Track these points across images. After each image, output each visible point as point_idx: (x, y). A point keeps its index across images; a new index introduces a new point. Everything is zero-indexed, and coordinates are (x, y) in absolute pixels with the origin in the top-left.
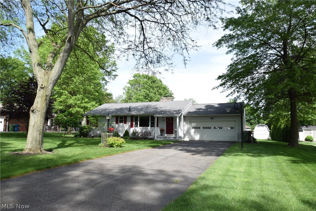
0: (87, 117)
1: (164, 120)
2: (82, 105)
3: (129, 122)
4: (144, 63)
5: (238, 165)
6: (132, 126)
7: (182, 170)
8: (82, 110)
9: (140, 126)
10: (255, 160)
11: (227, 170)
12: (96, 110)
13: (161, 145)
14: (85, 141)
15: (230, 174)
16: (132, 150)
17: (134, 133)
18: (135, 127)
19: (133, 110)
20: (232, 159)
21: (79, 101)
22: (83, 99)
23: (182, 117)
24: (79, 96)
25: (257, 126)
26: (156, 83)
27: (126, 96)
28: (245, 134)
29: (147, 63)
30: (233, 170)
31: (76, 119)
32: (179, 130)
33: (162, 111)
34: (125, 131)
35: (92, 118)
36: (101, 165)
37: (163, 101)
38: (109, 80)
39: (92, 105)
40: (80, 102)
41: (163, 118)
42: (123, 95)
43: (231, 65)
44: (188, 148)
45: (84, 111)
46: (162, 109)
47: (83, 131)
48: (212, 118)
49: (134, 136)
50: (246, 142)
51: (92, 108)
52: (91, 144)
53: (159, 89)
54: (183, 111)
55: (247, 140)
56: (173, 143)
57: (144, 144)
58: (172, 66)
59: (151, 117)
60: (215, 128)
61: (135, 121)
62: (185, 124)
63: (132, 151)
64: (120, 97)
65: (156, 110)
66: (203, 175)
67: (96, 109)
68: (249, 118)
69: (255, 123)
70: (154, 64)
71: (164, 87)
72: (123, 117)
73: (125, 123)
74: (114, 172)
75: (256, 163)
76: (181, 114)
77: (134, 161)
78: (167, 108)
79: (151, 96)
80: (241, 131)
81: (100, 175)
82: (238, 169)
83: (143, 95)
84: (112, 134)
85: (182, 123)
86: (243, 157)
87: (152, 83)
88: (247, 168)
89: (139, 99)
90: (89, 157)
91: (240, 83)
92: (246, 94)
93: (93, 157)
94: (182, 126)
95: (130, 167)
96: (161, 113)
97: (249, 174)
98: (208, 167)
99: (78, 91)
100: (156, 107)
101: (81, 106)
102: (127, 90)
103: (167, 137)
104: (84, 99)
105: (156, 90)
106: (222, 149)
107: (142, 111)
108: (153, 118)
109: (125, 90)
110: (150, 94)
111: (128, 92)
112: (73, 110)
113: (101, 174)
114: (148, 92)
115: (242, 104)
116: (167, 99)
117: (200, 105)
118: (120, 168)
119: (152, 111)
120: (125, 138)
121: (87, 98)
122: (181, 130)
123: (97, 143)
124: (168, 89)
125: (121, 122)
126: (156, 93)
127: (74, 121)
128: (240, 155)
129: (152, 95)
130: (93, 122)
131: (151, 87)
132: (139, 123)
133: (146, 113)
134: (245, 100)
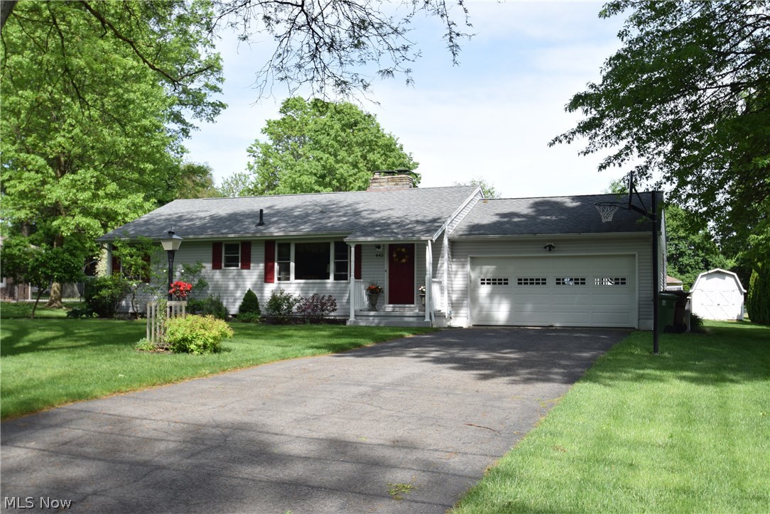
0: (113, 248)
1: (381, 255)
2: (97, 205)
3: (258, 262)
4: (306, 49)
5: (644, 417)
6: (268, 277)
7: (430, 441)
8: (96, 224)
9: (296, 278)
10: (704, 393)
11: (600, 438)
12: (146, 223)
13: (369, 344)
14: (96, 330)
15: (616, 453)
16: (256, 362)
17: (276, 302)
18: (279, 279)
19: (274, 219)
20: (620, 395)
21: (84, 190)
22: (99, 184)
23: (446, 242)
24: (86, 175)
25: (702, 276)
26: (359, 130)
27: (257, 175)
28: (664, 302)
29: (317, 49)
30: (624, 436)
31: (72, 255)
32: (435, 288)
33: (373, 224)
34: (246, 295)
35: (127, 251)
36: (120, 421)
37: (379, 190)
38: (196, 122)
39: (131, 205)
40: (87, 194)
41: (378, 247)
42: (247, 172)
43: (618, 56)
44: (465, 354)
45: (104, 226)
46: (376, 216)
47: (96, 297)
48: (550, 248)
49: (274, 310)
50: (668, 330)
51: (132, 215)
52: (110, 342)
53: (369, 152)
54: (449, 221)
55: (670, 322)
56: (411, 336)
57: (306, 340)
58: (404, 58)
59: (337, 244)
60: (559, 281)
61: (279, 259)
62: (454, 267)
63: (253, 365)
64: (238, 179)
65: (353, 219)
66: (509, 459)
67: (145, 217)
68: (676, 249)
69: (696, 268)
70: (342, 53)
71: (386, 145)
72: (237, 245)
73: (246, 266)
74: (160, 453)
75: (708, 408)
76: (439, 232)
77: (252, 407)
78: (391, 212)
79: (342, 175)
80: (652, 292)
81: (101, 463)
82: (644, 433)
83: (315, 171)
84: (184, 304)
85: (445, 265)
86: (661, 385)
87: (345, 131)
88: (678, 429)
89: (300, 185)
90: (81, 389)
91: (647, 122)
92: (669, 160)
93: (98, 392)
94: (445, 275)
95: (226, 431)
96: (369, 230)
97: (685, 454)
98: (530, 425)
99: (81, 157)
100: (353, 210)
101: (94, 210)
102: (260, 155)
103: (394, 314)
104: (105, 186)
105: (359, 154)
106: (585, 355)
107: (306, 223)
108: (342, 248)
109: (254, 156)
110: (337, 166)
111: (265, 163)
112: (65, 225)
113: (105, 460)
114: (332, 160)
115: (655, 195)
116: (393, 181)
117: (508, 202)
118: (189, 432)
119: (338, 222)
120: (245, 319)
121: (114, 178)
122: (442, 289)
123: (131, 339)
124: (401, 148)
125: (231, 262)
126: (360, 165)
127: (63, 260)
128: (648, 379)
129: (343, 170)
130: (131, 265)
131: (342, 144)
132: (292, 265)
133: (319, 229)
134: (664, 180)
